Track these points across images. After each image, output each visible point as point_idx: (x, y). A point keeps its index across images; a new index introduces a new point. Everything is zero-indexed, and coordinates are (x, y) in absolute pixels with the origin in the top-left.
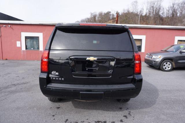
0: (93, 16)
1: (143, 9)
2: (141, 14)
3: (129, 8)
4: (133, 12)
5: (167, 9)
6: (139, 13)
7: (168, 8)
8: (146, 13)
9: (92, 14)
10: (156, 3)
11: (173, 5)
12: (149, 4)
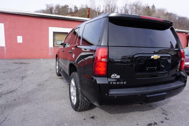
0: (49, 8)
1: (100, 6)
2: (98, 10)
3: (88, 3)
4: (91, 8)
5: (121, 9)
6: (96, 10)
7: (122, 7)
8: (103, 11)
9: (47, 6)
10: (111, 2)
11: (126, 5)
12: (106, 2)
